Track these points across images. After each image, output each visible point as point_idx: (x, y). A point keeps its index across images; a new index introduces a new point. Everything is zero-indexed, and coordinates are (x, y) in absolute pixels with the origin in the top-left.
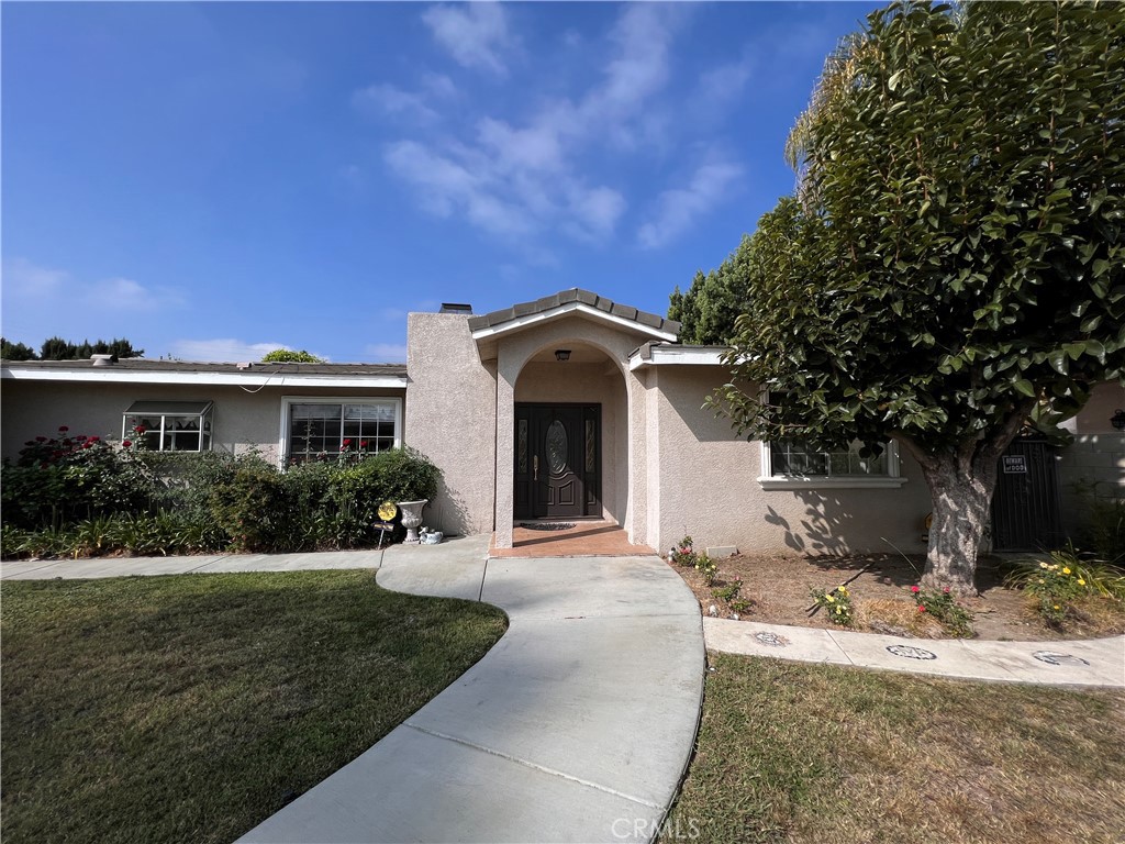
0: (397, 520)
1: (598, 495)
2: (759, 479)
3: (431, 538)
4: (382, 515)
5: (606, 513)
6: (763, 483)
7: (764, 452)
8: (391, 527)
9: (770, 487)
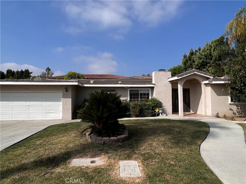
0: (158, 112)
1: (189, 107)
2: (229, 103)
3: (165, 115)
4: (156, 110)
5: (191, 111)
6: (229, 104)
7: (229, 98)
8: (158, 113)
9: (230, 104)
